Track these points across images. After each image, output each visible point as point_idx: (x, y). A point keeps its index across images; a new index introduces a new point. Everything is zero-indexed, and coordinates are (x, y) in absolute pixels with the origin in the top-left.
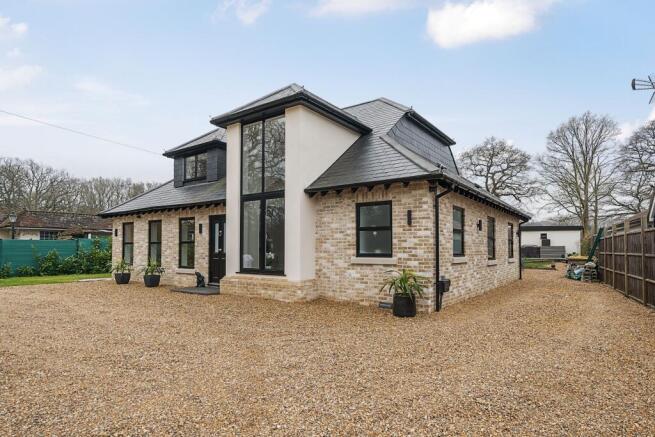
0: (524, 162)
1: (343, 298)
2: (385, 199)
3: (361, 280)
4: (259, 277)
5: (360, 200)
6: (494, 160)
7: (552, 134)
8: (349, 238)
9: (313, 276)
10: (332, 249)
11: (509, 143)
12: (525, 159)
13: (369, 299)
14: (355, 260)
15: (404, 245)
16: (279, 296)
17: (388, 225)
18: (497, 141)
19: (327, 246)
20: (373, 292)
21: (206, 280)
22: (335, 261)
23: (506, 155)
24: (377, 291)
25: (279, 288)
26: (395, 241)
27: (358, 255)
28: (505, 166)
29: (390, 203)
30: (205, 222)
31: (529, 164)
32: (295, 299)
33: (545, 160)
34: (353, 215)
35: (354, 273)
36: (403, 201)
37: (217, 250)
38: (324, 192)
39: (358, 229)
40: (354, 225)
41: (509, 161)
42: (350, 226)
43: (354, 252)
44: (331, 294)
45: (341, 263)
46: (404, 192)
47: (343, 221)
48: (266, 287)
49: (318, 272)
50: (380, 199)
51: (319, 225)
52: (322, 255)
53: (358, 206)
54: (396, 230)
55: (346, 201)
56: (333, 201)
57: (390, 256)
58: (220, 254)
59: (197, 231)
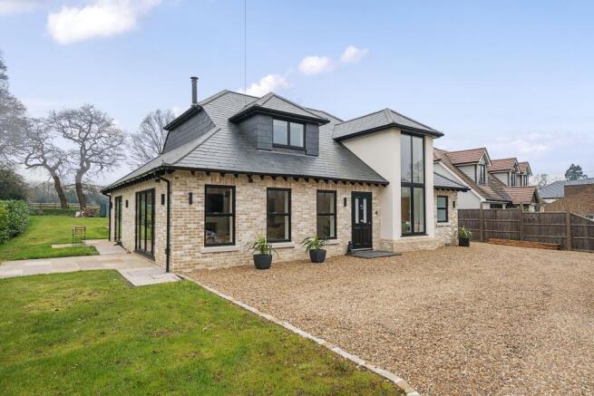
3: (439, 234)
5: (439, 194)
14: (438, 224)
17: (445, 207)
24: (444, 238)
26: (449, 215)
29: (447, 196)
30: (349, 197)
35: (437, 231)
36: (452, 197)
37: (357, 221)
40: (437, 206)
46: (452, 193)
54: (449, 210)
57: (447, 222)
58: (361, 224)
59: (340, 204)
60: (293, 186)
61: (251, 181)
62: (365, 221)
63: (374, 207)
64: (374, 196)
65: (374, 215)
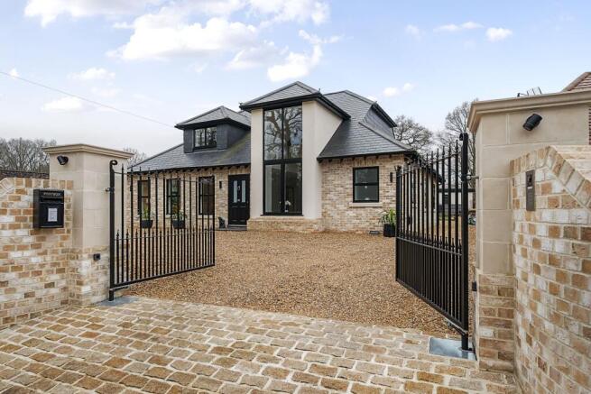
0: (427, 137)
1: (343, 229)
2: (374, 165)
3: (357, 217)
4: (282, 217)
5: (356, 166)
6: (404, 135)
7: (449, 115)
8: (348, 191)
9: (321, 217)
10: (335, 198)
11: (416, 121)
12: (428, 134)
13: (362, 229)
14: (352, 204)
15: (387, 194)
16: (300, 229)
17: (376, 181)
18: (406, 119)
19: (331, 196)
20: (365, 225)
21: (226, 223)
22: (337, 206)
23: (412, 131)
24: (368, 224)
25: (299, 224)
26: (381, 192)
27: (354, 201)
28: (411, 140)
29: (378, 168)
30: (225, 180)
31: (431, 139)
32: (312, 230)
33: (444, 137)
34: (351, 175)
35: (351, 213)
36: (387, 166)
37: (235, 201)
38: (330, 160)
39: (354, 184)
40: (352, 182)
41: (414, 137)
42: (349, 183)
43: (351, 199)
44: (334, 227)
45: (342, 207)
46: (387, 161)
47: (343, 180)
48: (288, 224)
49: (324, 214)
50: (370, 166)
51: (324, 181)
52: (327, 202)
53: (354, 169)
54: (381, 185)
55: (345, 166)
56: (336, 166)
57: (378, 201)
58: (239, 204)
59: (217, 187)
60: (181, 176)
62: (243, 200)
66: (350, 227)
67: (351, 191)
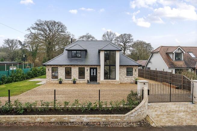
1: (124, 82)
3: (128, 79)
9: (119, 79)
13: (129, 82)
14: (126, 76)
15: (135, 74)
19: (121, 74)
21: (89, 81)
25: (115, 82)
26: (133, 74)
29: (132, 68)
30: (89, 69)
35: (126, 78)
36: (135, 68)
42: (126, 71)
45: (124, 77)
46: (135, 66)
51: (120, 70)
52: (120, 76)
53: (127, 68)
54: (133, 72)
55: (125, 67)
57: (132, 76)
58: (93, 76)
59: (86, 71)
60: (72, 67)
61: (61, 66)
62: (95, 75)
63: (98, 71)
64: (98, 68)
65: (98, 73)
66: (126, 82)
67: (126, 73)
